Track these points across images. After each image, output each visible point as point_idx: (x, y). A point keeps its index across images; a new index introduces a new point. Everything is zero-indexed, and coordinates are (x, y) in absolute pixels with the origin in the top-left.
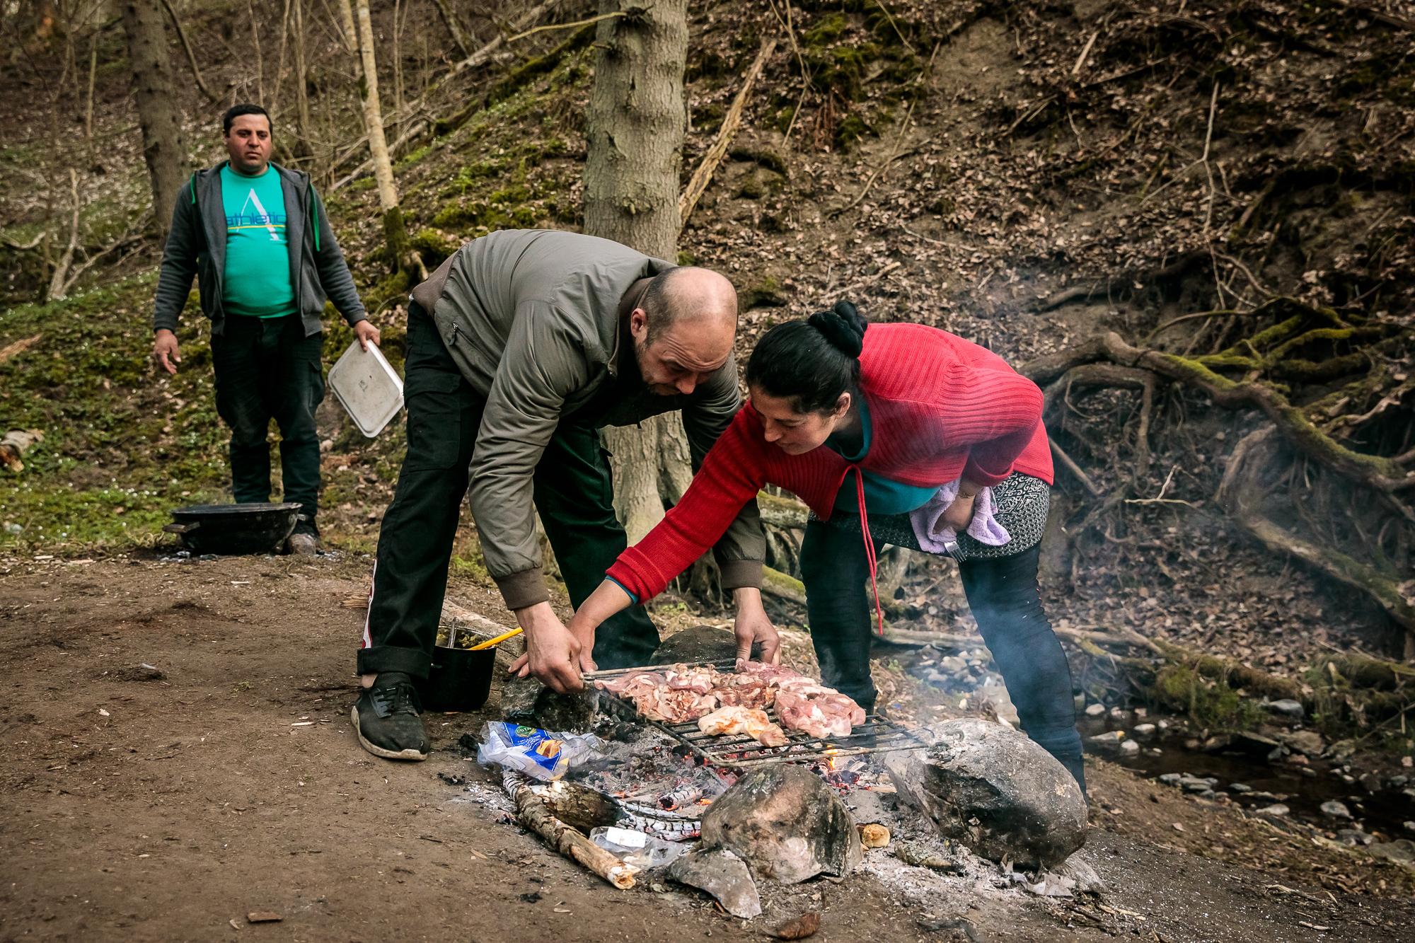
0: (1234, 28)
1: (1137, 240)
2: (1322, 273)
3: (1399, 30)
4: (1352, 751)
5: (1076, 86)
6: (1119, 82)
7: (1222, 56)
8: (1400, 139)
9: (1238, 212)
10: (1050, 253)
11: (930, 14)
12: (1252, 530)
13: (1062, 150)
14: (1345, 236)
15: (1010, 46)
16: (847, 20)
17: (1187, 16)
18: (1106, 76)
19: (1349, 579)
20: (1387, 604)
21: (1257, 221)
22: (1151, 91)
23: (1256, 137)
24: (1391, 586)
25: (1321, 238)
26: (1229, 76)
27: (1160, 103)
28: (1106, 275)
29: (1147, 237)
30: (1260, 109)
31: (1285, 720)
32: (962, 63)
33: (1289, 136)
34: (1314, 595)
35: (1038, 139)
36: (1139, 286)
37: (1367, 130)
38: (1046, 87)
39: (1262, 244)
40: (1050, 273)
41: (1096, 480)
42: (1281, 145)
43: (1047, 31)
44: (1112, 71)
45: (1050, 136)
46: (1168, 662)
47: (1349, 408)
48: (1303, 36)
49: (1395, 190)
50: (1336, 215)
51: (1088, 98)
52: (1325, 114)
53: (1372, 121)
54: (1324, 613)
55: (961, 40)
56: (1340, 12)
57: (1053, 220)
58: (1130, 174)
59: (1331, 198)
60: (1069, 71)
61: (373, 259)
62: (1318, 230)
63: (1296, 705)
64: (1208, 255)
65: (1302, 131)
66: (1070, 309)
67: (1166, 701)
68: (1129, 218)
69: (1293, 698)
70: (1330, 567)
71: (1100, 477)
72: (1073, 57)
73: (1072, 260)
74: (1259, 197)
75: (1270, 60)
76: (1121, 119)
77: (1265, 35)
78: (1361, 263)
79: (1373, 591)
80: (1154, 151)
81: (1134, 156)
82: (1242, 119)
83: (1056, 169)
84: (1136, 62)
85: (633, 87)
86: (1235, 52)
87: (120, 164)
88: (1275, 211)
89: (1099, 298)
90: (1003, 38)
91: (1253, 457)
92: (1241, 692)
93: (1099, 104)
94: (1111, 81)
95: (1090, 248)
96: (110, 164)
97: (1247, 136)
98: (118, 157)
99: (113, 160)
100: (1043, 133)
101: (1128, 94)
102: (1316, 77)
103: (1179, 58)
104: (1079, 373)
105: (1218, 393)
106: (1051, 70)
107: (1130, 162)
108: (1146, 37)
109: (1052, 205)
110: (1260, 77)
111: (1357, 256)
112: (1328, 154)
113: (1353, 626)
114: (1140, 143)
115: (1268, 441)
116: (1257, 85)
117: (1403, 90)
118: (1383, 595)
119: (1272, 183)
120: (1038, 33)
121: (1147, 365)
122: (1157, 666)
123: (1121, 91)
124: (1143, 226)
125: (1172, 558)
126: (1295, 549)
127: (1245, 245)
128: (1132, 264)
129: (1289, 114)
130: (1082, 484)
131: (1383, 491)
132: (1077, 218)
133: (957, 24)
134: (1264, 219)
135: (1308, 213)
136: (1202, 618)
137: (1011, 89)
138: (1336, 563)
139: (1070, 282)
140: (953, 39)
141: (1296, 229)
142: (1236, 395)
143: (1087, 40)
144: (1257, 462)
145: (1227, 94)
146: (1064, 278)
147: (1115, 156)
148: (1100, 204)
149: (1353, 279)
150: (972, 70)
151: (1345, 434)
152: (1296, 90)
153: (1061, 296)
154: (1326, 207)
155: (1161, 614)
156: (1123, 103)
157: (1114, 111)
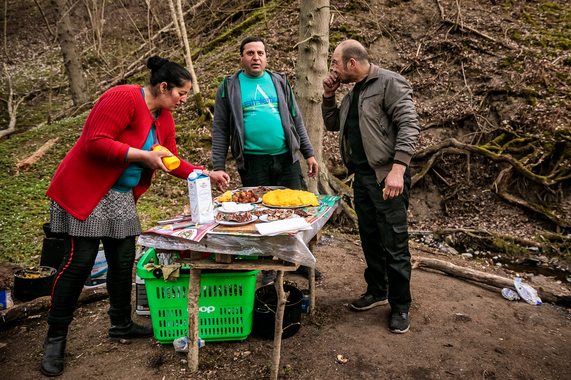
0: (464, 45)
1: (448, 109)
2: (508, 121)
3: (512, 49)
4: (557, 261)
5: (419, 60)
6: (431, 59)
7: (461, 54)
8: (521, 82)
9: (479, 102)
10: (423, 112)
11: (367, 34)
12: (504, 196)
13: (417, 79)
14: (511, 110)
15: (393, 46)
16: (341, 34)
17: (449, 41)
18: (426, 58)
19: (537, 210)
20: (551, 218)
21: (484, 105)
22: (441, 63)
23: (478, 79)
24: (550, 212)
25: (504, 110)
26: (465, 60)
27: (444, 67)
28: (442, 120)
29: (451, 108)
30: (477, 71)
31: (534, 253)
32: (379, 50)
33: (488, 79)
34: (524, 214)
35: (408, 76)
36: (453, 123)
37: (512, 80)
38: (409, 60)
39: (487, 112)
40: (423, 118)
41: (449, 181)
42: (485, 82)
43: (404, 42)
44: (428, 56)
45: (412, 75)
46: (495, 238)
47: (530, 162)
48: (485, 50)
49: (523, 97)
50: (507, 104)
51: (423, 64)
52: (497, 74)
53: (513, 77)
54: (529, 220)
55: (377, 43)
56: (494, 43)
57: (419, 102)
58: (441, 89)
59: (505, 99)
60: (415, 55)
61: (189, 110)
62: (503, 108)
63: (537, 249)
64: (473, 115)
65: (491, 78)
66: (431, 129)
67: (497, 249)
68: (445, 102)
69: (536, 246)
70: (532, 207)
71: (449, 180)
72: (415, 51)
73: (430, 115)
74: (484, 97)
75: (477, 56)
76: (433, 71)
77: (473, 48)
78: (519, 118)
79: (545, 214)
80: (446, 82)
81: (440, 83)
82: (472, 73)
83: (418, 86)
84: (435, 54)
85: (314, 61)
86: (465, 53)
87: (19, 60)
88: (488, 102)
89: (440, 126)
90: (390, 43)
91: (506, 176)
92: (518, 245)
93: (426, 66)
94: (429, 59)
95: (435, 111)
96: (15, 61)
97: (476, 79)
98: (18, 58)
99: (16, 59)
100: (409, 74)
101: (434, 63)
102: (491, 62)
103: (447, 53)
104: (445, 150)
105: (494, 158)
106: (410, 55)
107: (440, 85)
108: (437, 46)
109: (418, 97)
110: (475, 61)
111: (517, 116)
112: (503, 86)
113: (538, 223)
114: (441, 79)
115: (510, 172)
116: (475, 64)
117: (518, 68)
118: (549, 215)
119: (487, 94)
120: (402, 42)
121: (468, 148)
122: (492, 239)
123: (431, 62)
124: (449, 105)
125: (477, 204)
126: (519, 202)
127: (482, 112)
128: (450, 117)
129: (487, 73)
130: (444, 182)
131: (546, 186)
132: (427, 101)
133: (375, 38)
134: (486, 104)
135: (498, 103)
136: (495, 222)
137: (397, 60)
138: (533, 206)
139: (430, 121)
140: (375, 42)
141: (495, 107)
142: (501, 158)
143: (418, 46)
144: (507, 178)
145: (466, 66)
146: (428, 120)
147: (434, 83)
148: (433, 97)
149: (517, 123)
150: (382, 52)
151: (531, 169)
152: (487, 66)
153: (428, 126)
154: (503, 101)
155: (481, 222)
156: (433, 66)
157: (431, 69)
